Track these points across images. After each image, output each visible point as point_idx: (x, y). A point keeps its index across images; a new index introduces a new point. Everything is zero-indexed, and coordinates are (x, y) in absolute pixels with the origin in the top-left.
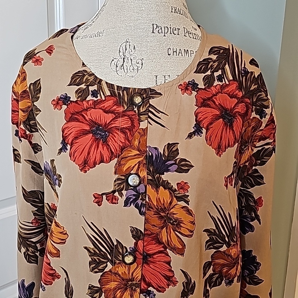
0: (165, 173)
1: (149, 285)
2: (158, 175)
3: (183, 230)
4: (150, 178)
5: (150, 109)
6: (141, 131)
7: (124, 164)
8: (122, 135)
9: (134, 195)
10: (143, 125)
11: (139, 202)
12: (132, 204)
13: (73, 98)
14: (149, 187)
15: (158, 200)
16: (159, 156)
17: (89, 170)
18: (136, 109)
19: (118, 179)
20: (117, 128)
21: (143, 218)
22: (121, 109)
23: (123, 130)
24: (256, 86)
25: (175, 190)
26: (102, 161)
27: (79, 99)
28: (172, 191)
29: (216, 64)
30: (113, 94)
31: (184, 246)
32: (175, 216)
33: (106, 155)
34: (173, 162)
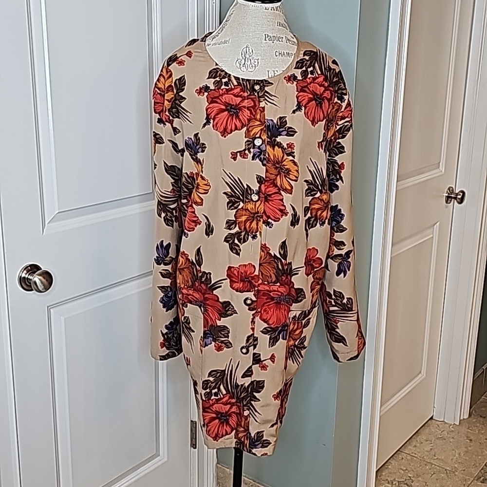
0: (279, 137)
1: (269, 217)
2: (274, 138)
3: (291, 177)
4: (269, 140)
5: (266, 94)
6: (261, 109)
7: (251, 131)
8: (249, 112)
9: (258, 152)
10: (262, 104)
11: (262, 156)
12: (257, 159)
13: (212, 87)
14: (268, 147)
15: (274, 156)
16: (274, 126)
17: (227, 135)
18: (256, 94)
19: (248, 141)
20: (244, 107)
21: (264, 168)
22: (246, 94)
23: (248, 108)
24: (337, 79)
25: (286, 149)
26: (236, 129)
27: (216, 88)
28: (284, 149)
29: (309, 62)
30: (239, 84)
31: (292, 187)
32: (286, 167)
33: (239, 124)
34: (283, 129)
